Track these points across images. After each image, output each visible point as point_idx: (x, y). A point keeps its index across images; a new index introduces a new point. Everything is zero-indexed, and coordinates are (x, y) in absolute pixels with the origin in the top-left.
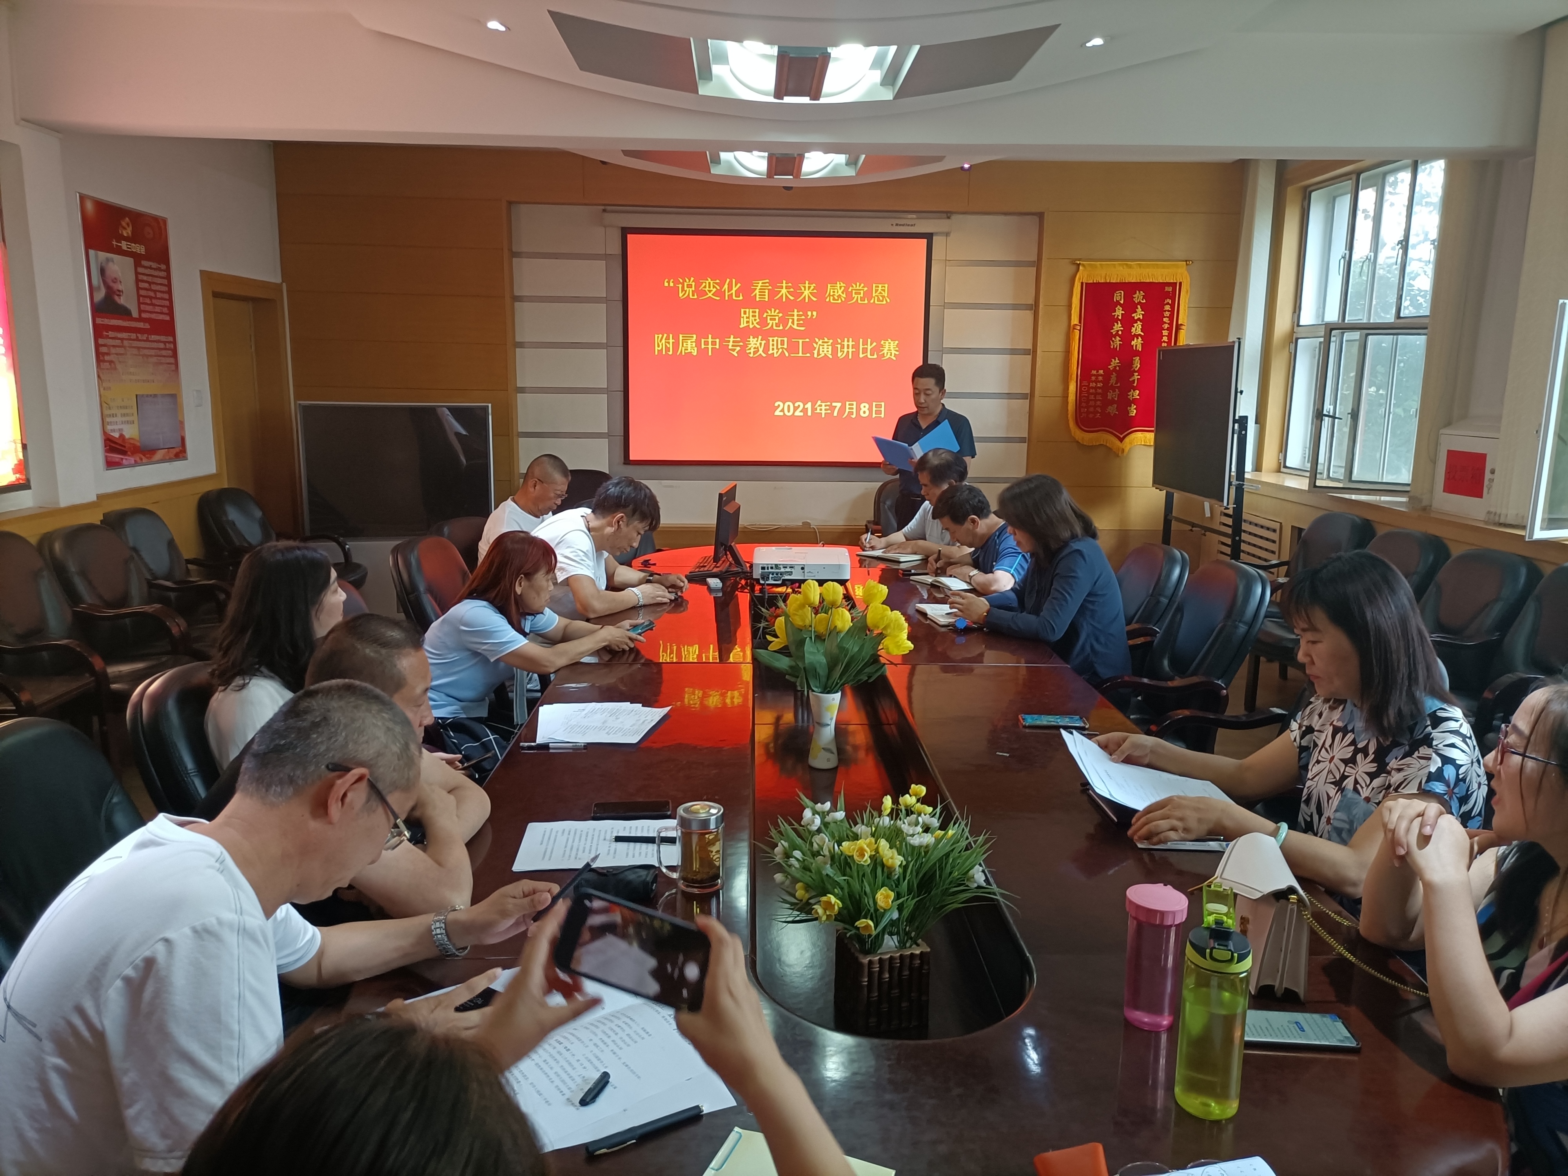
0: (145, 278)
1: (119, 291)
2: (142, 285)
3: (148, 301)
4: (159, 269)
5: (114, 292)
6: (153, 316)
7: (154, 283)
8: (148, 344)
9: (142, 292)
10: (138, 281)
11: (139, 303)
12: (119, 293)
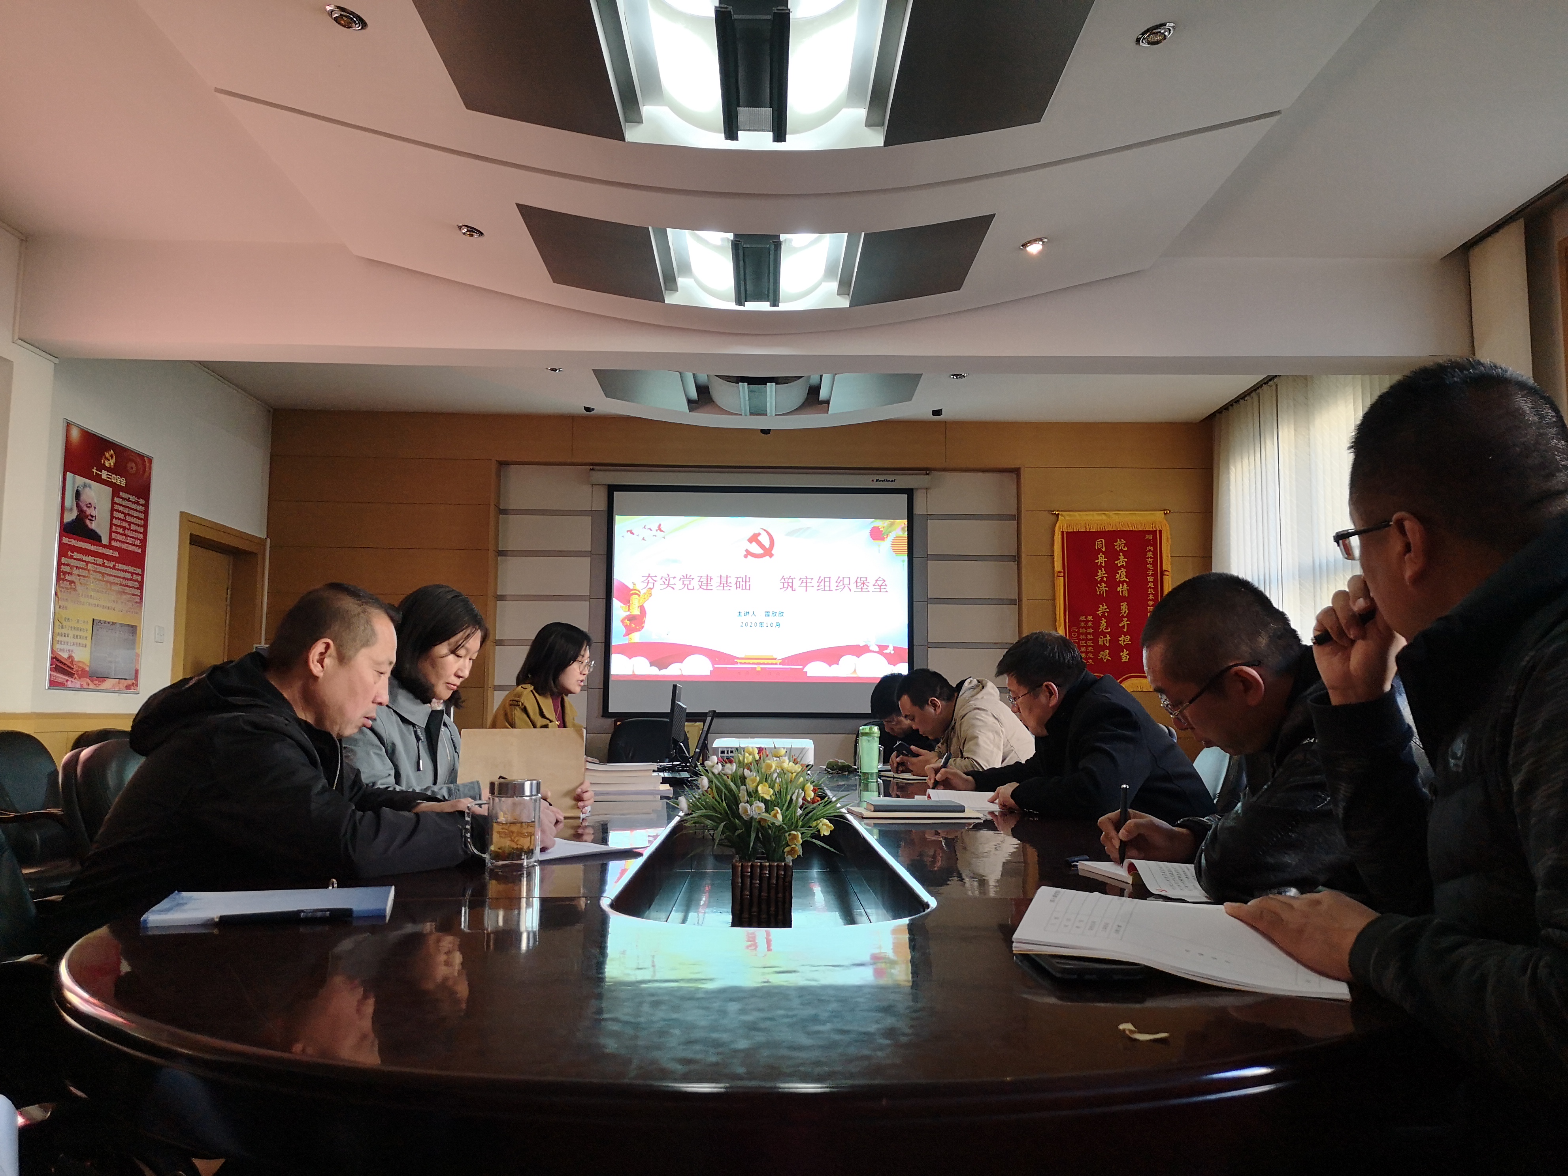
0: (121, 508)
1: (92, 516)
2: (116, 514)
3: (120, 530)
4: (137, 503)
5: (87, 517)
6: (124, 546)
7: (129, 515)
8: (114, 572)
9: (115, 521)
10: (113, 510)
11: (111, 532)
12: (92, 518)
